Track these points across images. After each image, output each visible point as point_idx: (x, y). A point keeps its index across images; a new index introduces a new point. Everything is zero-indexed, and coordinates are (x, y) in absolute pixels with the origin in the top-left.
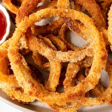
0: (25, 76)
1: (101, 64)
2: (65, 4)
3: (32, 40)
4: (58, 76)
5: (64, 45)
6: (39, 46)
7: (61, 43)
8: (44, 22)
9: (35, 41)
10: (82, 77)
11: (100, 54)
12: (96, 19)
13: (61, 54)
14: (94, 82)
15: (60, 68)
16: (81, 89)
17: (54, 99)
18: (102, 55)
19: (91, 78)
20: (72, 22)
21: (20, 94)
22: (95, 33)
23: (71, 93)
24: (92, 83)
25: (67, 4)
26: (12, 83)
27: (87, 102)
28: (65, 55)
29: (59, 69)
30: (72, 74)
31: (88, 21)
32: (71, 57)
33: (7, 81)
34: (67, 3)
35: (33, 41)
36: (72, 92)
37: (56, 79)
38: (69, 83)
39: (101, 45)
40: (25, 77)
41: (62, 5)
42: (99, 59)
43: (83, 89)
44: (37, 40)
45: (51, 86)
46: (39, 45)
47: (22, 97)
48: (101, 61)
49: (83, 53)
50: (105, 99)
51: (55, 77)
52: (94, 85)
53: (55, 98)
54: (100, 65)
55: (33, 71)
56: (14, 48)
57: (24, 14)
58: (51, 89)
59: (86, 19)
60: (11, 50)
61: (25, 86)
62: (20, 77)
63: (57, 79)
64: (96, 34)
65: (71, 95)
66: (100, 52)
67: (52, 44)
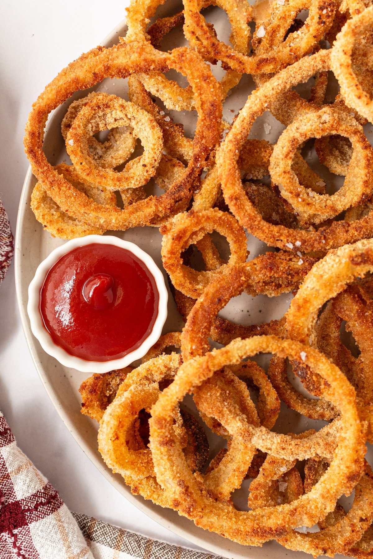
0: (174, 468)
1: (342, 488)
2: (306, 323)
3: (209, 394)
4: (243, 472)
5: (277, 399)
6: (219, 413)
7: (271, 393)
8: (245, 311)
9: (214, 397)
10: (294, 476)
11: (347, 467)
12: (367, 371)
13: (263, 440)
14: (317, 516)
15: (252, 457)
16: (284, 524)
17: (222, 526)
18: (350, 471)
19: (313, 507)
20: (309, 372)
21: (152, 487)
22: (351, 425)
23: (261, 524)
24: (311, 517)
25: (310, 324)
26: (143, 473)
27: (289, 543)
28: (272, 445)
29: (249, 458)
30: (275, 474)
31: (344, 394)
32: (283, 452)
33: (133, 469)
34: (311, 319)
35: (211, 396)
36: (264, 524)
37: (236, 477)
38: (263, 491)
39: (357, 451)
40: (173, 471)
41: (298, 324)
42: (342, 478)
43: (287, 526)
44: (218, 394)
45: (222, 488)
46: (221, 409)
47: (155, 496)
48: (345, 482)
49: (312, 450)
50: (329, 548)
51: (236, 473)
52: (314, 521)
53: (224, 524)
54: (340, 488)
55: (190, 433)
56: (166, 415)
57: (206, 324)
58: (221, 493)
59: (342, 386)
60: (159, 418)
61: (168, 485)
62: (163, 470)
63: (239, 479)
64: (352, 427)
65: (259, 530)
66: (348, 464)
67: (249, 398)
